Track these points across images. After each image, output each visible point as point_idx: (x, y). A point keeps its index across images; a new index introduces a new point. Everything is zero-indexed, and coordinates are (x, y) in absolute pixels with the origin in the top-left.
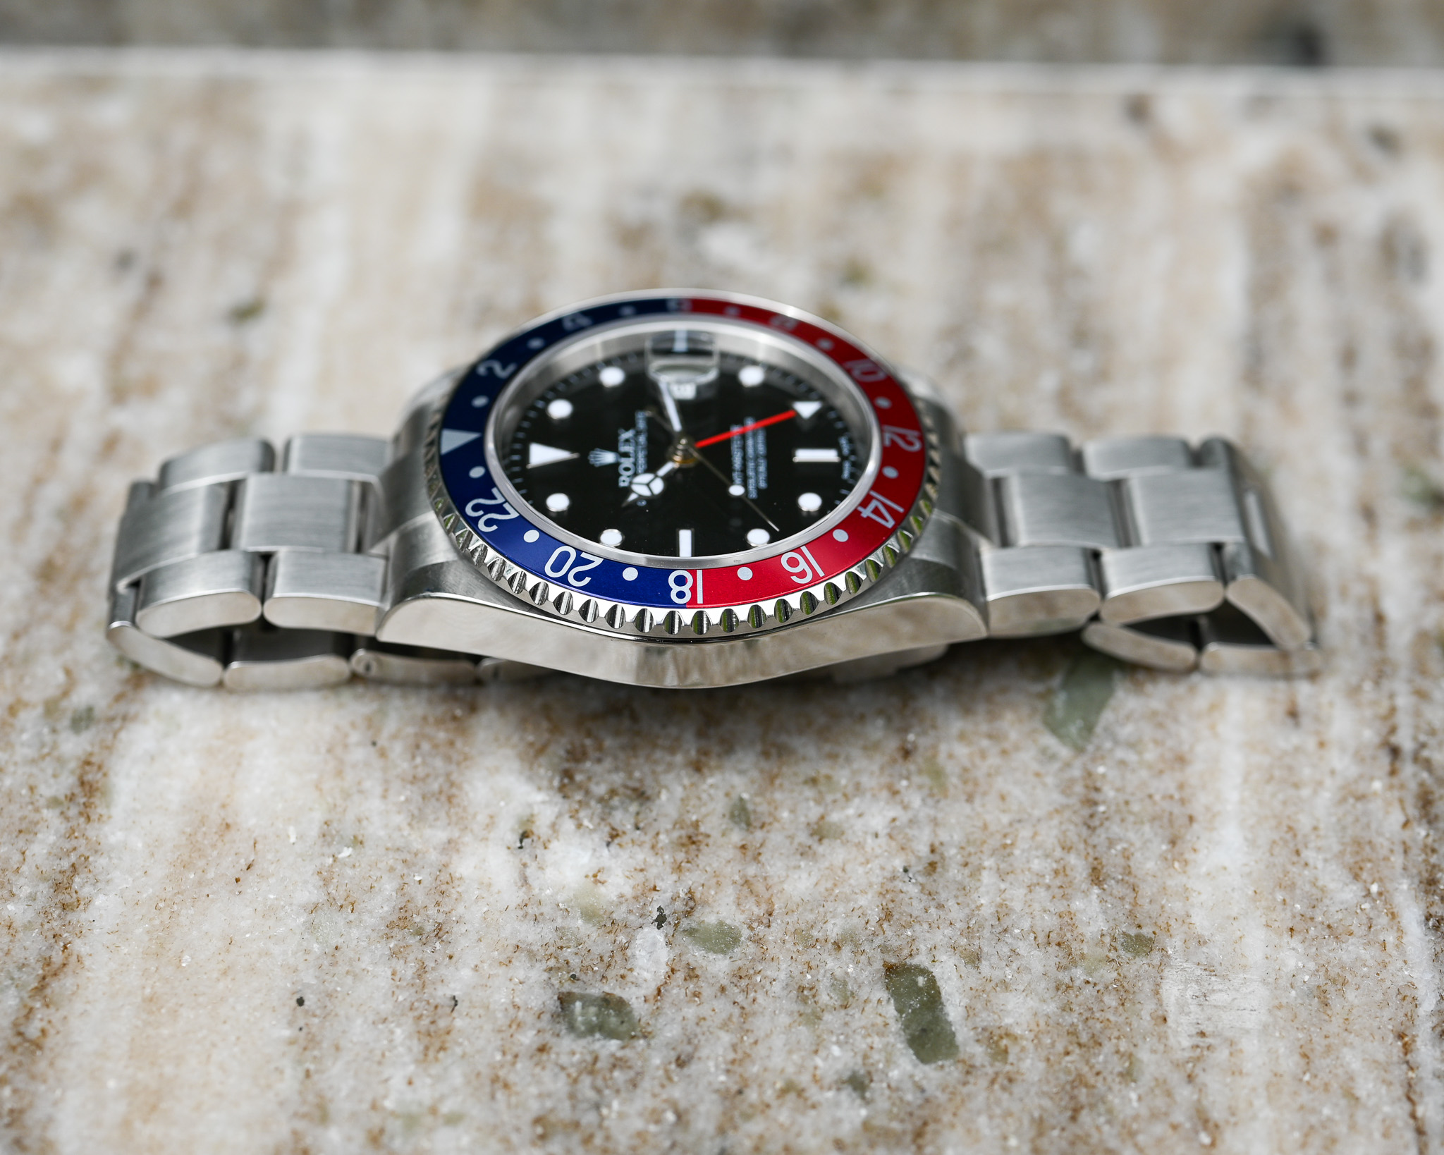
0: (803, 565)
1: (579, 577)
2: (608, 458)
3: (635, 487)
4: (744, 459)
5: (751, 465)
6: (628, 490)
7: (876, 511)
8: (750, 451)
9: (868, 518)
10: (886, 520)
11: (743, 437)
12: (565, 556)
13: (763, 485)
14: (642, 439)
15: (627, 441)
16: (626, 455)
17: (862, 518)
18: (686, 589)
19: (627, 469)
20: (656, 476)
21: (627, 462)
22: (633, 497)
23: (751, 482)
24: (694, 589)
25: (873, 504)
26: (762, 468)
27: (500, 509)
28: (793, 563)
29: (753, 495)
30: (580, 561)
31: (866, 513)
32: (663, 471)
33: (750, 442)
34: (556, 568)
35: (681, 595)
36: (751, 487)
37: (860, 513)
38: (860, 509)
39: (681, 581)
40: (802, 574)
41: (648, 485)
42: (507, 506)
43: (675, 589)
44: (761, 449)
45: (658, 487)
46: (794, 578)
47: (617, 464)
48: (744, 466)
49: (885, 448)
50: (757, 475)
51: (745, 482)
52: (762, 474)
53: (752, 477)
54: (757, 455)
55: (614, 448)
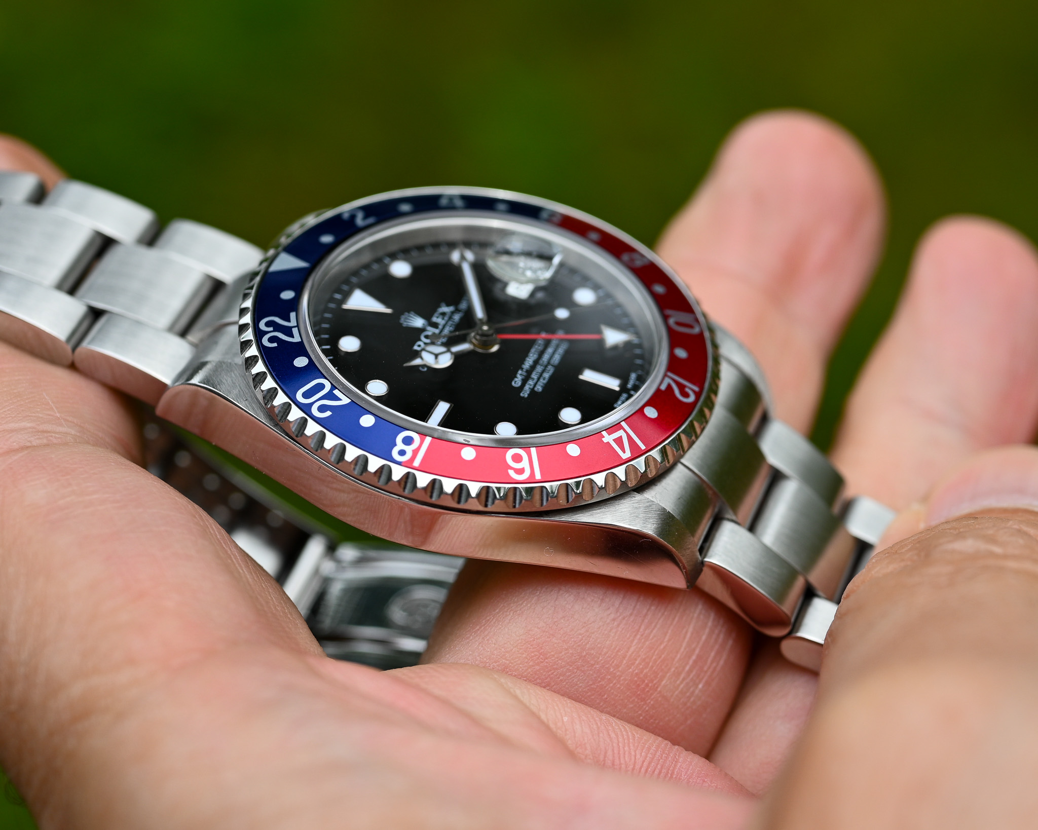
0: (525, 464)
1: (322, 409)
2: (418, 322)
3: (424, 354)
4: (536, 362)
5: (539, 369)
6: (417, 354)
7: (619, 441)
8: (546, 357)
9: (608, 443)
10: (624, 452)
11: (547, 343)
12: (320, 387)
13: (539, 388)
14: (457, 317)
15: (443, 314)
16: (435, 325)
17: (602, 441)
18: (409, 449)
19: (428, 337)
20: (449, 351)
21: (431, 331)
22: (417, 362)
23: (531, 382)
24: (415, 452)
25: (620, 433)
26: (547, 375)
27: (288, 331)
28: (517, 459)
29: (525, 394)
30: (331, 396)
31: (608, 438)
32: (456, 349)
33: (550, 350)
34: (307, 394)
35: (402, 453)
36: (527, 388)
37: (603, 437)
38: (604, 433)
39: (408, 441)
40: (520, 471)
41: (436, 356)
42: (295, 331)
43: (400, 446)
44: (557, 359)
45: (445, 361)
46: (511, 473)
47: (422, 330)
48: (533, 367)
49: (658, 391)
50: (539, 379)
51: (524, 382)
52: (544, 379)
53: (533, 379)
54: (549, 363)
55: (427, 316)
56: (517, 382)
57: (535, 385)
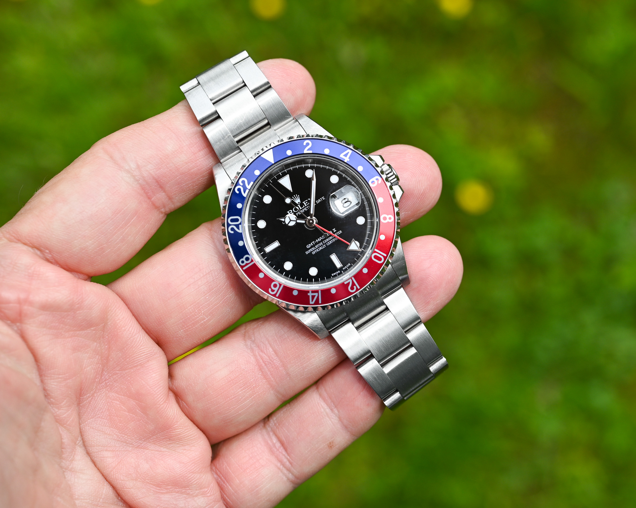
0: (276, 289)
1: (232, 229)
2: (298, 201)
3: (288, 217)
4: (322, 241)
5: (321, 244)
6: (285, 216)
7: (313, 297)
8: (326, 241)
9: (309, 296)
10: (312, 301)
12: (237, 220)
13: (314, 253)
16: (302, 205)
17: (307, 294)
18: (246, 262)
19: (296, 209)
20: (296, 221)
21: (299, 207)
22: (283, 219)
23: (313, 249)
24: (247, 264)
25: (316, 294)
26: (321, 248)
28: (275, 286)
29: (307, 253)
30: (237, 226)
31: (310, 294)
32: (300, 221)
34: (232, 220)
35: (243, 262)
36: (310, 250)
37: (309, 293)
38: (310, 292)
39: (247, 259)
40: (273, 291)
41: (291, 220)
42: (247, 191)
43: (244, 259)
44: (329, 243)
45: (292, 224)
46: (270, 290)
47: (296, 205)
48: (319, 242)
49: (343, 283)
50: (317, 248)
51: (312, 247)
52: (318, 250)
53: (315, 248)
54: (326, 243)
55: (302, 200)
56: (308, 246)
57: (313, 251)
